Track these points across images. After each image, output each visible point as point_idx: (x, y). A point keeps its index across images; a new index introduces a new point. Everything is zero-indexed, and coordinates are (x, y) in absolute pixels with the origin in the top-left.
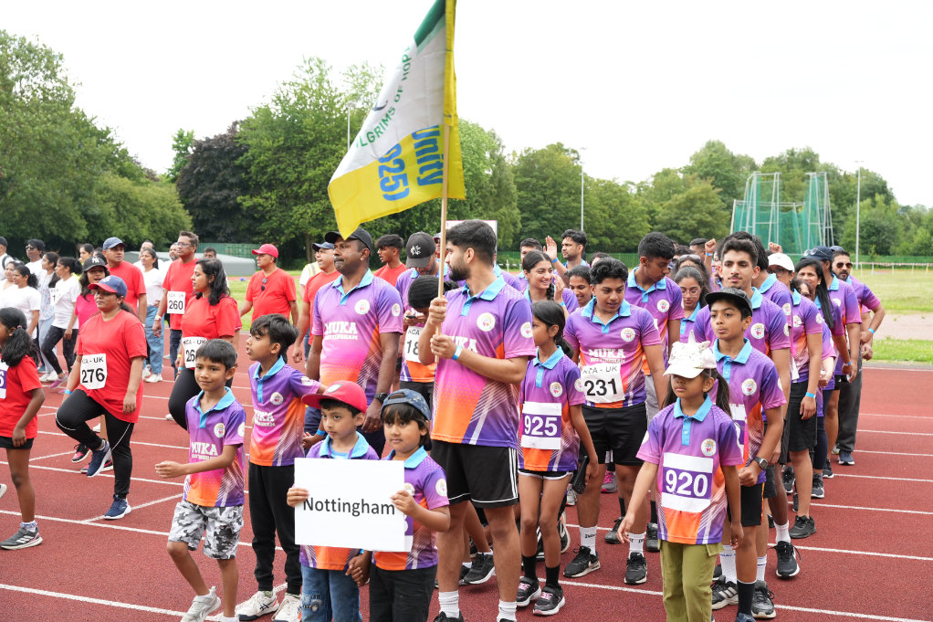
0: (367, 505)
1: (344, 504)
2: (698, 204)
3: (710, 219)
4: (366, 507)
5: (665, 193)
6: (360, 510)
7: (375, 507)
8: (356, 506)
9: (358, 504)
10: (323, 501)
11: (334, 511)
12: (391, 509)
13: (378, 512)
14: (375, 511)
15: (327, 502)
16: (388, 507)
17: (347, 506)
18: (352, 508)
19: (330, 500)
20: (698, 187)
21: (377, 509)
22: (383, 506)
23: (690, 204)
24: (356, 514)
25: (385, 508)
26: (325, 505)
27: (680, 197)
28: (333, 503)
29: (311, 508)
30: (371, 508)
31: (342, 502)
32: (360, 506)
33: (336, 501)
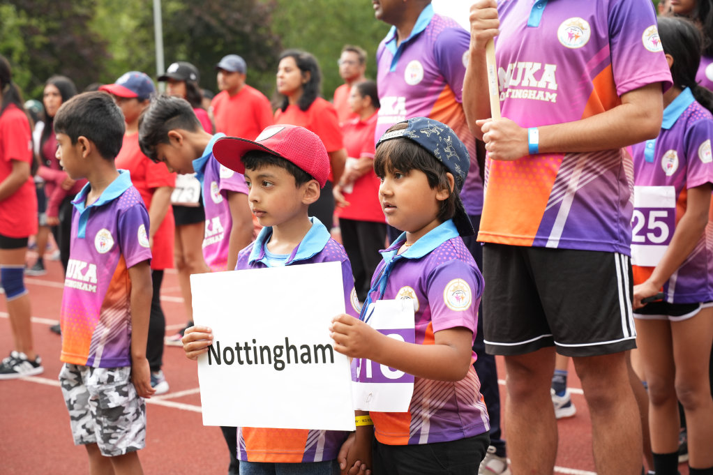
0: (293, 347)
1: (262, 350)
4: (292, 351)
6: (284, 358)
7: (305, 350)
8: (278, 351)
9: (281, 348)
10: (233, 347)
11: (250, 362)
12: (327, 351)
13: (309, 360)
14: (306, 358)
15: (238, 348)
16: (323, 349)
17: (265, 352)
18: (273, 356)
19: (242, 345)
21: (308, 354)
22: (316, 349)
24: (279, 365)
25: (320, 351)
26: (235, 352)
28: (247, 348)
29: (219, 362)
30: (300, 352)
31: (258, 345)
32: (284, 350)
33: (251, 344)
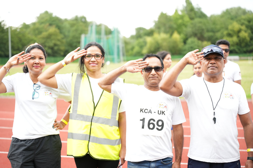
2: (53, 37)
3: (58, 43)
5: (37, 32)
20: (52, 30)
23: (49, 37)
27: (45, 34)
